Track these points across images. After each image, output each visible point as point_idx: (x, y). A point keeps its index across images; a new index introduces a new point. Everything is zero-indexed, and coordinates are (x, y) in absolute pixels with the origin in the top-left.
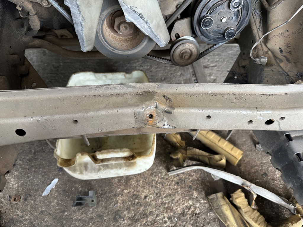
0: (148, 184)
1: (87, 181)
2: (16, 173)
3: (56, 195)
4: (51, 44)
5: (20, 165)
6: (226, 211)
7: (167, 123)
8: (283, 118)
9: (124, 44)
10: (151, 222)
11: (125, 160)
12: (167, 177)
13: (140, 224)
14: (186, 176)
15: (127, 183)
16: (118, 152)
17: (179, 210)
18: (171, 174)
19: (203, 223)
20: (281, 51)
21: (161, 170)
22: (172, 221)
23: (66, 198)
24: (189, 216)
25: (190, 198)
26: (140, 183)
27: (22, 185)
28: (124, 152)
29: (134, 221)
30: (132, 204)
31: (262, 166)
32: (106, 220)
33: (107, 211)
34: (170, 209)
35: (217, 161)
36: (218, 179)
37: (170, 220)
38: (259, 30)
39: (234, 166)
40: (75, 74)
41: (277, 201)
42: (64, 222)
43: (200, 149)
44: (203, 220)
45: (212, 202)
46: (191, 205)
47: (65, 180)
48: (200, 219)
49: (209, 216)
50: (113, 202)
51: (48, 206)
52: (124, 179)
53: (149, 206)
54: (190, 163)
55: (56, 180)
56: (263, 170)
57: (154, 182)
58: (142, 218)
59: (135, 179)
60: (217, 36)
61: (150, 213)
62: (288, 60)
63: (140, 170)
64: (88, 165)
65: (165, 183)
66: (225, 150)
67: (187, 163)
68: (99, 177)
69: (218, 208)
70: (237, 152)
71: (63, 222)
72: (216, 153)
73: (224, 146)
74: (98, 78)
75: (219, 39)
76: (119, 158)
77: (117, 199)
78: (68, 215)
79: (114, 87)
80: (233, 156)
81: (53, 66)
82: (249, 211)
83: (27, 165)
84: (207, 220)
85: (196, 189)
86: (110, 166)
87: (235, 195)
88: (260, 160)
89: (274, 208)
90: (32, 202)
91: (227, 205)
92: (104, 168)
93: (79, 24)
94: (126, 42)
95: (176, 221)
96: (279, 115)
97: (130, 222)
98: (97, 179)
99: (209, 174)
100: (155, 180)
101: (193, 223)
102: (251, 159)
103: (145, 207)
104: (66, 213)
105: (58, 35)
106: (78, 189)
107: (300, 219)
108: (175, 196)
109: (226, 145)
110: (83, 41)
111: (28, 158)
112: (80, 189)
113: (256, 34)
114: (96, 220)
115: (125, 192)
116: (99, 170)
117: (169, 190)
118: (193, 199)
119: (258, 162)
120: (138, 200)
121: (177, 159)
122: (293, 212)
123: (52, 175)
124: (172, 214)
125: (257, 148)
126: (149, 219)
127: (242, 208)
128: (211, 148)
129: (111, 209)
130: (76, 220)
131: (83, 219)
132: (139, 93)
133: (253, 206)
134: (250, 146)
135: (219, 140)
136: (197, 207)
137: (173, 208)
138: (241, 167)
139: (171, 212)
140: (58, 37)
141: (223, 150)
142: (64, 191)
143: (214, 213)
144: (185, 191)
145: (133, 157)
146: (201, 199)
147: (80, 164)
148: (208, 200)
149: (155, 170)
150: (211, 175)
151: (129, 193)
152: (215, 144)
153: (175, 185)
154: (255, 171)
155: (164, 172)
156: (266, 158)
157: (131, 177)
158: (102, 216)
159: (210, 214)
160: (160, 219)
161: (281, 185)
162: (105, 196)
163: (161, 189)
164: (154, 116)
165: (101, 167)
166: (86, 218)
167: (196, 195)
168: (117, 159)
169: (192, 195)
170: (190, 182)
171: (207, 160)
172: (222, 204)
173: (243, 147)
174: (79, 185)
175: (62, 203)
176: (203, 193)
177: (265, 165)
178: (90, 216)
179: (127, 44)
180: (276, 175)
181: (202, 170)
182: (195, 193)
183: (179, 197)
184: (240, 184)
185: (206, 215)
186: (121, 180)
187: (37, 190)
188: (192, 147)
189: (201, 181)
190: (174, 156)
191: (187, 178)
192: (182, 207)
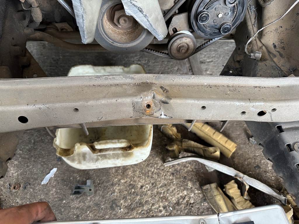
0: (144, 175)
1: (85, 170)
2: (16, 162)
3: (54, 183)
4: (52, 37)
5: (20, 154)
6: (219, 201)
7: (164, 113)
8: (274, 110)
9: (124, 37)
10: (146, 211)
11: (122, 151)
12: (163, 168)
13: (136, 213)
14: (181, 168)
15: (124, 173)
16: (115, 143)
17: (174, 200)
18: (167, 165)
19: (197, 212)
20: (275, 46)
21: (157, 161)
22: (166, 210)
23: (65, 187)
24: (183, 206)
25: (185, 189)
26: (137, 173)
27: (21, 174)
28: (121, 142)
29: (131, 210)
30: (128, 193)
31: (255, 158)
32: (103, 209)
33: (104, 200)
34: (165, 198)
35: (211, 153)
36: (212, 170)
37: (166, 209)
38: (254, 26)
39: (228, 158)
40: (74, 67)
41: (269, 192)
42: (63, 210)
43: (195, 141)
44: (197, 210)
45: (206, 193)
46: (186, 195)
47: (64, 169)
48: (194, 209)
49: (203, 206)
50: (110, 191)
51: (47, 194)
52: (121, 169)
53: (145, 195)
54: (185, 154)
55: (55, 170)
56: (256, 162)
57: (150, 172)
58: (138, 207)
59: (132, 170)
60: (214, 31)
61: (145, 202)
62: (281, 55)
63: (137, 161)
64: (86, 155)
65: (161, 174)
66: (219, 143)
67: (182, 155)
68: (96, 167)
69: (212, 198)
70: (231, 145)
71: (61, 210)
72: (211, 145)
73: (218, 138)
74: (97, 71)
75: (215, 34)
76: (117, 148)
77: (114, 189)
78: (66, 203)
79: (113, 78)
80: (227, 148)
81: (53, 59)
82: (242, 201)
83: (27, 155)
84: (201, 210)
85: (191, 180)
86: (108, 156)
87: (228, 186)
88: (253, 153)
89: (265, 199)
90: (32, 190)
91: (221, 195)
92: (102, 158)
93: (81, 17)
94: (125, 35)
95: (171, 210)
96: (271, 106)
97: (126, 211)
98: (95, 169)
99: (203, 166)
100: (151, 171)
101: (187, 212)
102: (244, 152)
103: (141, 196)
104: (64, 201)
105: (58, 28)
106: (76, 178)
107: (290, 209)
108: (170, 186)
109: (220, 138)
110: (84, 34)
111: (27, 148)
112: (78, 178)
113: (251, 30)
114: (93, 208)
115: (122, 182)
116: (97, 160)
117: (165, 181)
118: (188, 189)
119: (251, 155)
120: (134, 190)
121: (173, 151)
122: (283, 202)
123: (51, 164)
125: (250, 141)
126: (145, 208)
127: (235, 198)
128: (206, 141)
129: (108, 198)
130: (74, 208)
131: (81, 207)
132: (137, 84)
133: (245, 197)
134: (243, 139)
135: (214, 133)
136: (191, 197)
137: (168, 198)
138: (234, 160)
139: (166, 202)
140: (58, 30)
141: (217, 143)
142: (63, 180)
143: (208, 203)
144: (180, 182)
145: (130, 148)
146: (195, 190)
147: (79, 154)
148: (202, 190)
149: (151, 161)
150: (206, 166)
151: (126, 183)
152: (210, 136)
153: (170, 176)
154: (248, 164)
155: (160, 163)
156: (259, 151)
157: (127, 167)
158: (99, 204)
159: (204, 204)
160: (155, 208)
161: (273, 178)
162: (102, 185)
163: (156, 179)
164: (151, 106)
165: (99, 157)
166: (83, 206)
167: (191, 186)
168: (115, 149)
169: (187, 185)
170: (185, 173)
171: (201, 152)
172: (215, 194)
173: (237, 140)
174: (77, 175)
175: (60, 191)
176: (198, 184)
177: (258, 158)
178: (87, 204)
179: (126, 37)
180: (269, 168)
181: (196, 162)
182: (190, 184)
183: (174, 187)
184: (233, 175)
185: (200, 205)
186: (118, 170)
187: (36, 179)
188: (187, 139)
189: (195, 172)
190: (170, 148)
191: (182, 169)
192: (176, 197)
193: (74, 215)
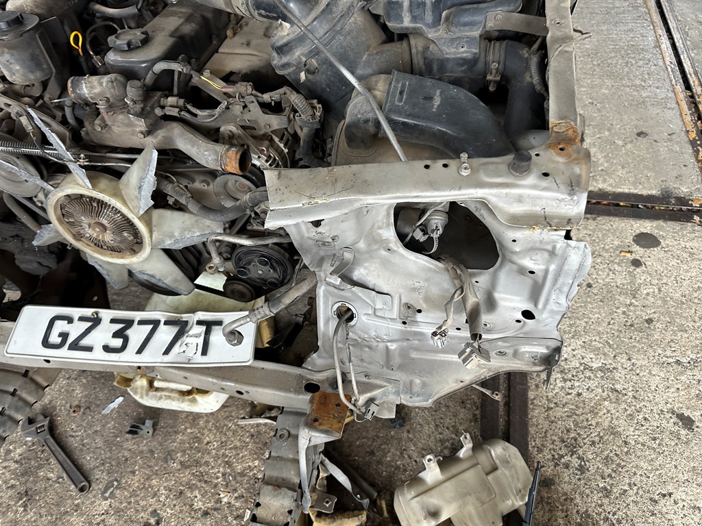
0: (217, 428)
2: (84, 381)
3: (115, 415)
8: (248, 392)
10: (202, 473)
11: (177, 394)
15: (194, 421)
17: (239, 468)
22: (225, 478)
23: (125, 422)
24: (247, 478)
25: (258, 458)
26: (209, 425)
27: (86, 396)
29: (184, 467)
30: (190, 447)
32: (156, 458)
33: (161, 448)
34: (229, 464)
42: (114, 448)
46: (256, 467)
50: (171, 439)
53: (208, 454)
55: (121, 399)
57: (225, 427)
58: (194, 466)
61: (205, 462)
63: (204, 410)
65: (238, 432)
76: (176, 390)
77: (177, 437)
78: (120, 441)
90: (90, 417)
96: (244, 388)
97: (179, 467)
98: (160, 408)
100: (227, 426)
103: (203, 454)
104: (118, 439)
108: (242, 450)
112: (142, 416)
114: (146, 455)
115: (188, 431)
116: (160, 398)
117: (238, 442)
118: (261, 459)
120: (198, 445)
124: (229, 470)
126: (202, 469)
129: (166, 446)
130: (125, 449)
131: (133, 449)
136: (261, 470)
137: (232, 464)
139: (228, 468)
144: (256, 448)
147: (140, 387)
151: (192, 434)
153: (248, 437)
158: (153, 451)
160: (213, 472)
162: (165, 431)
163: (229, 438)
166: (136, 449)
169: (263, 454)
175: (118, 426)
178: (141, 448)
183: (246, 453)
187: (98, 406)
192: (244, 465)
193: (123, 457)
